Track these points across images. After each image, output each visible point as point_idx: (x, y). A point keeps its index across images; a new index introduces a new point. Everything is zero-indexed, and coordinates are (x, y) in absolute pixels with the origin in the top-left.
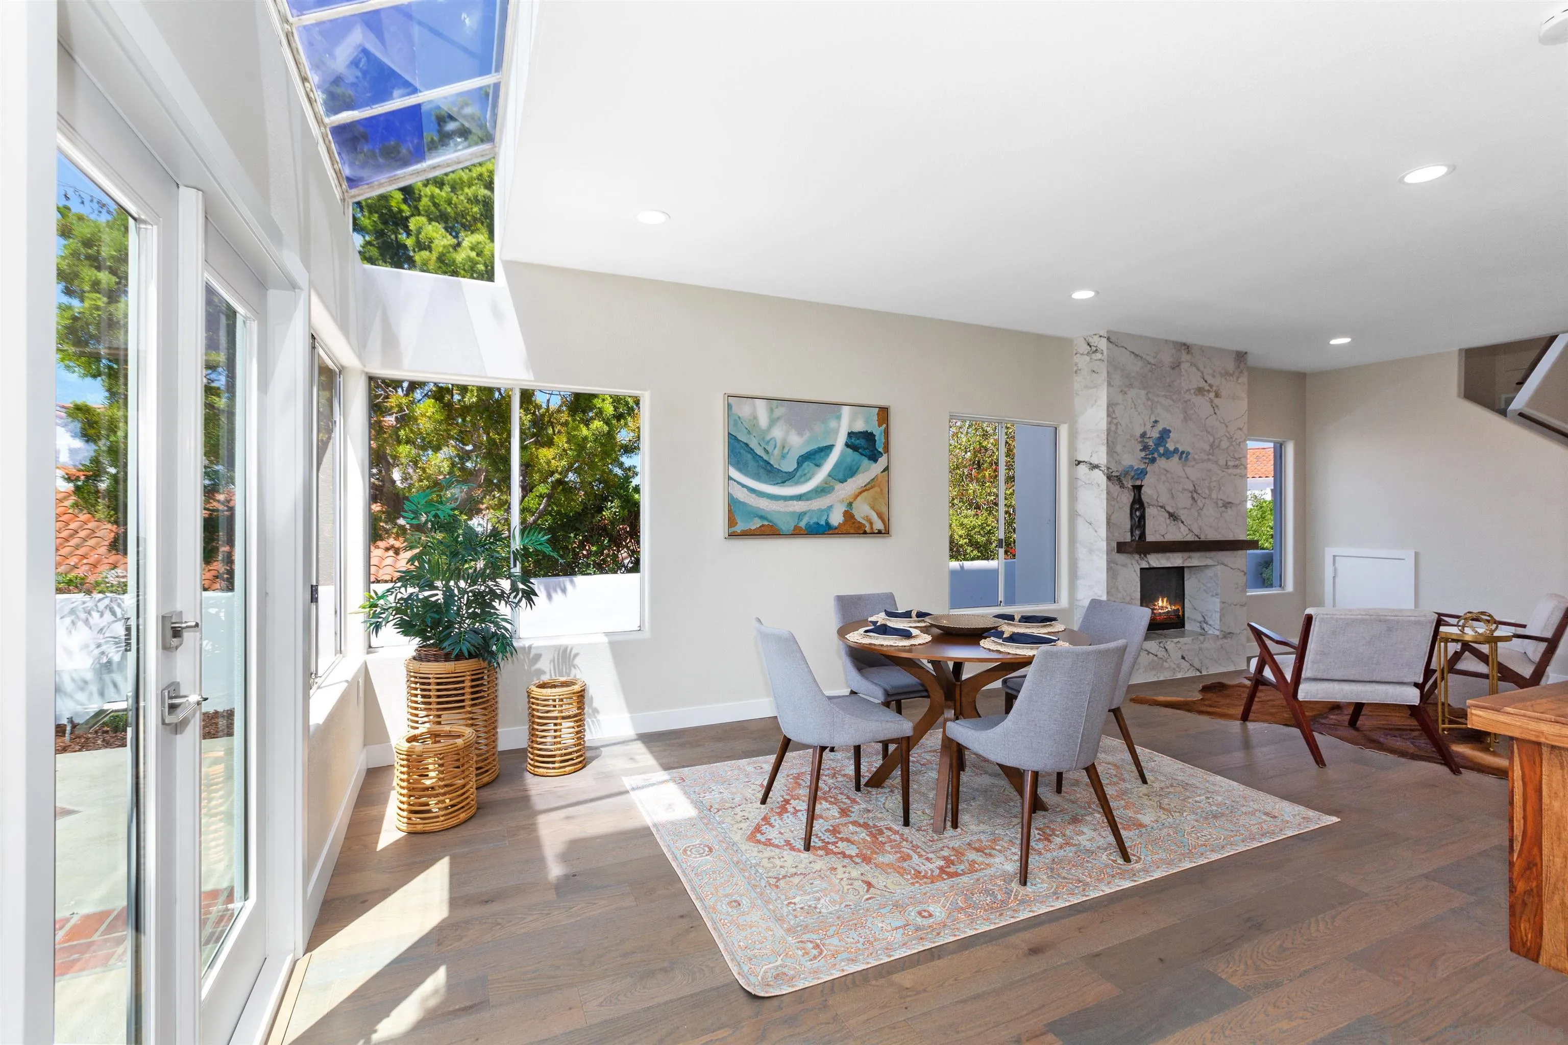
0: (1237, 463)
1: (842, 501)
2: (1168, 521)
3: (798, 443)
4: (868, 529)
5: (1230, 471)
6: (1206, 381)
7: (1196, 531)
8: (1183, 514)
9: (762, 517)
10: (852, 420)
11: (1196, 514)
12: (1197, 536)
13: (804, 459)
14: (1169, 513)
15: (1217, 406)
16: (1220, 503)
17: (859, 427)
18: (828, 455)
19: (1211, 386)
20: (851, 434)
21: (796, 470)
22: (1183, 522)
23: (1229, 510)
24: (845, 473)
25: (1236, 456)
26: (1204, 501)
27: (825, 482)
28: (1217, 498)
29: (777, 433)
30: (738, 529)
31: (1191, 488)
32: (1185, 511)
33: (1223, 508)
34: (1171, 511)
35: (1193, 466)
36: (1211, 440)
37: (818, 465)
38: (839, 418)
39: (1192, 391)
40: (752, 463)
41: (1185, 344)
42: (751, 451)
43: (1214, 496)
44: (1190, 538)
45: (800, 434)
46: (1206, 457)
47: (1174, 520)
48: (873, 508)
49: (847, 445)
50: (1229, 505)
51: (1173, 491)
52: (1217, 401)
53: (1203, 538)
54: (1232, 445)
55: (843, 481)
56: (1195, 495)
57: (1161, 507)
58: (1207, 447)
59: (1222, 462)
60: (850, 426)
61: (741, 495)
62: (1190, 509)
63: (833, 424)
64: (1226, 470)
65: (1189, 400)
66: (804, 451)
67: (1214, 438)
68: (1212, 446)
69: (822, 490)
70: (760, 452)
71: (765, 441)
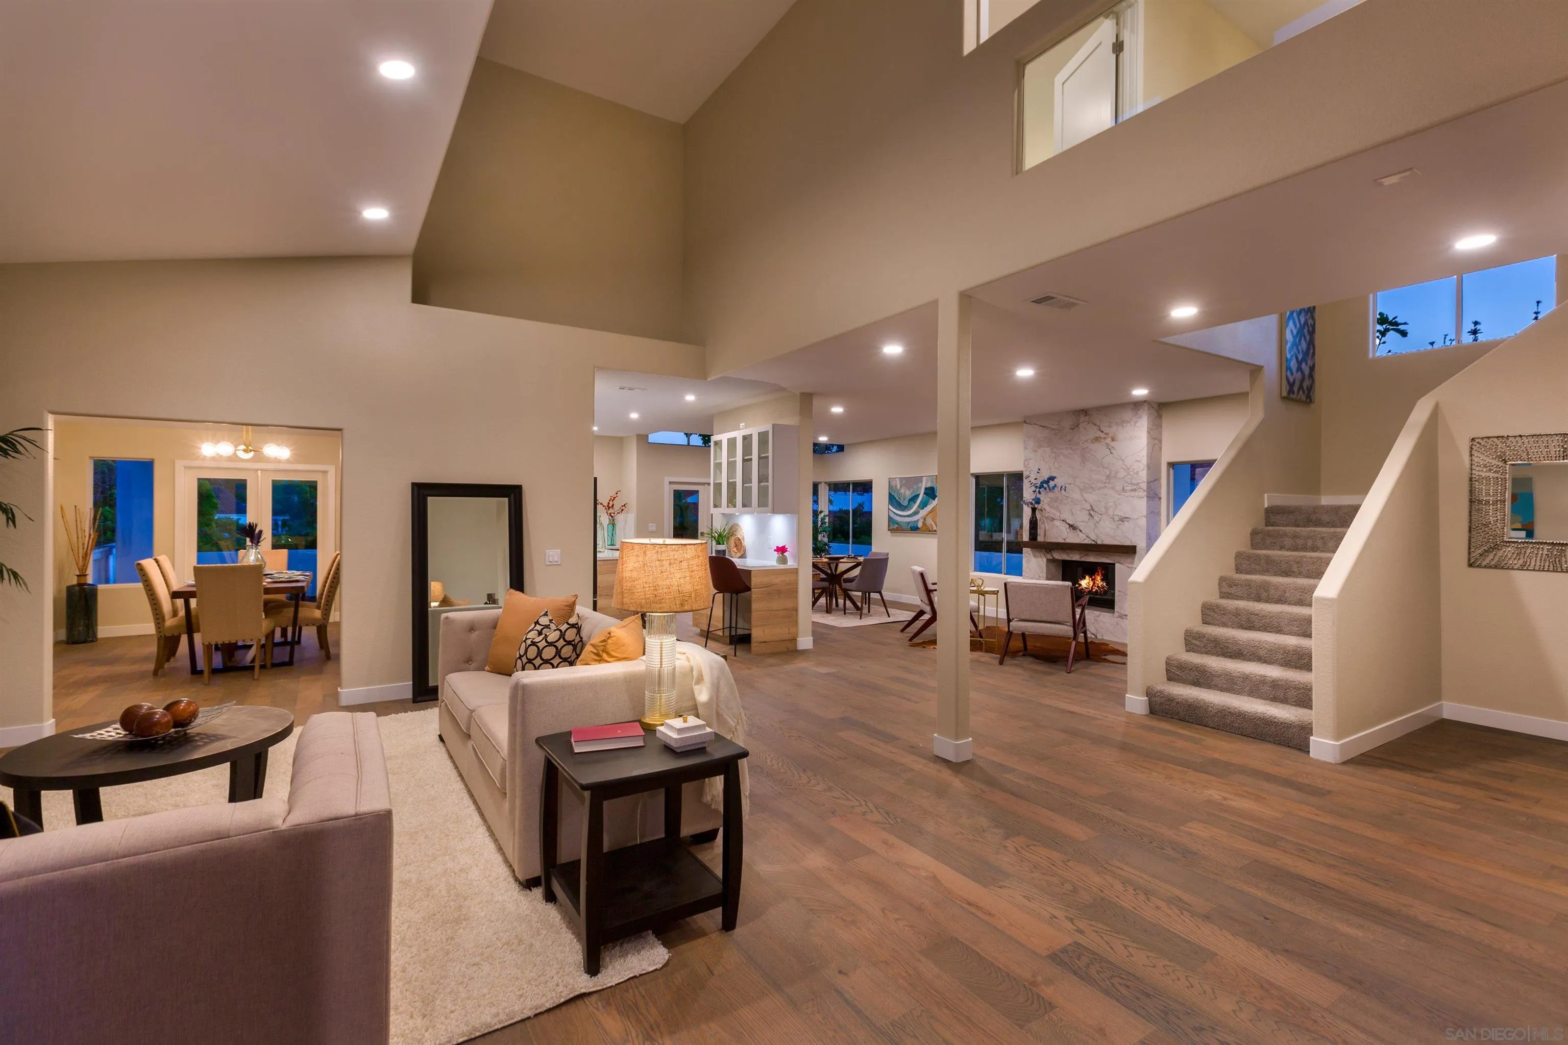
0: (1135, 487)
1: (922, 517)
2: (1068, 530)
3: (908, 494)
4: (931, 530)
5: (1126, 494)
6: (1102, 432)
7: (1093, 538)
8: (1080, 525)
9: (898, 524)
10: (927, 482)
11: (1093, 526)
12: (1094, 541)
13: (910, 500)
14: (1069, 524)
15: (1113, 447)
16: (1116, 518)
17: (929, 485)
18: (918, 498)
19: (1107, 434)
20: (926, 489)
21: (908, 505)
22: (1081, 531)
23: (1126, 523)
24: (924, 505)
25: (1134, 482)
26: (1100, 516)
27: (917, 509)
28: (1114, 515)
29: (902, 491)
30: (890, 528)
31: (1089, 508)
32: (1083, 524)
33: (1120, 522)
34: (1071, 523)
35: (1090, 493)
36: (1108, 473)
37: (915, 503)
38: (922, 482)
39: (1089, 441)
40: (895, 503)
41: (1082, 410)
42: (895, 498)
43: (1111, 512)
44: (1087, 541)
45: (909, 490)
46: (1103, 485)
47: (1073, 529)
48: (933, 521)
49: (925, 493)
50: (1127, 520)
51: (1073, 510)
52: (1112, 444)
53: (1099, 542)
54: (1129, 474)
55: (923, 509)
56: (1092, 512)
57: (1063, 521)
58: (1104, 478)
59: (1119, 488)
60: (926, 485)
61: (892, 515)
62: (1088, 522)
63: (920, 485)
64: (1123, 494)
65: (1087, 448)
66: (910, 498)
67: (1110, 471)
68: (1108, 477)
69: (916, 513)
70: (897, 498)
71: (899, 494)
